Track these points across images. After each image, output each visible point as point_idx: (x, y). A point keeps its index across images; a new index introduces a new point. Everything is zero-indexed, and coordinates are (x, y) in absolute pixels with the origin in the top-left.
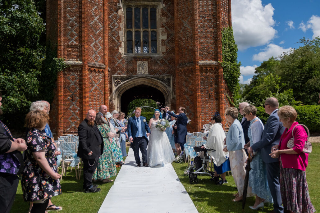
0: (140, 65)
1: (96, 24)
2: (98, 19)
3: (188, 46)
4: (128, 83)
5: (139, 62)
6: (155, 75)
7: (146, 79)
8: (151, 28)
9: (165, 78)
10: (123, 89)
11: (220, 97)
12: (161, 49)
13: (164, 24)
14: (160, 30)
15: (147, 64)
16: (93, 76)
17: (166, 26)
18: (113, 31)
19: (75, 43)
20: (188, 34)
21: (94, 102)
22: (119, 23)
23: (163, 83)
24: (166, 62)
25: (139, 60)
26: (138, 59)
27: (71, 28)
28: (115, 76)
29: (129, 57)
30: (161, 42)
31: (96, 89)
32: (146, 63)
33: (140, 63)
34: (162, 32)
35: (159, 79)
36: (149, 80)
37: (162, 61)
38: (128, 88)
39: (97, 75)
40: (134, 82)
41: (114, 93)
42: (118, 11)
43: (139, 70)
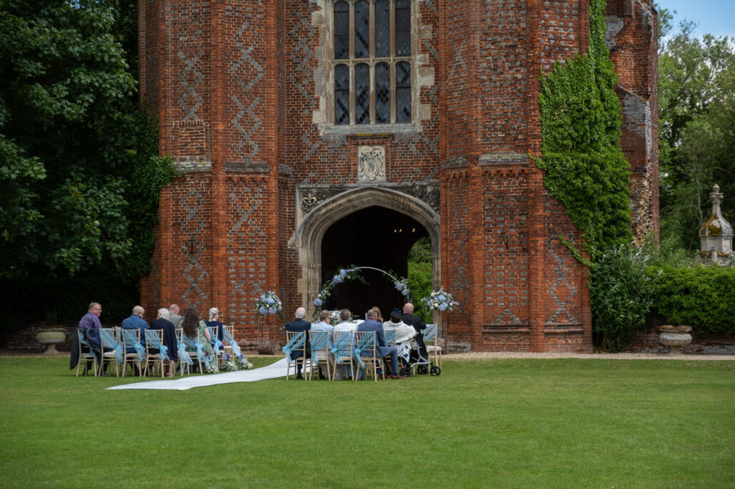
0: (364, 158)
1: (246, 66)
2: (252, 54)
3: (463, 115)
4: (334, 205)
5: (363, 150)
6: (403, 184)
7: (380, 193)
8: (397, 55)
9: (429, 189)
10: (324, 221)
11: (532, 245)
12: (419, 113)
13: (428, 45)
14: (418, 60)
15: (383, 154)
16: (238, 193)
17: (433, 50)
18: (299, 68)
19: (197, 120)
20: (463, 84)
21: (240, 256)
22: (312, 48)
23: (421, 202)
24: (430, 146)
25: (363, 144)
26: (360, 142)
27: (189, 84)
28: (302, 186)
29: (337, 137)
30: (418, 93)
31: (245, 225)
32: (381, 150)
33: (365, 152)
34: (423, 66)
35: (413, 194)
36: (389, 196)
37: (421, 146)
38: (337, 218)
39: (247, 193)
40: (350, 201)
41: (299, 232)
42: (311, 17)
43: (362, 170)
